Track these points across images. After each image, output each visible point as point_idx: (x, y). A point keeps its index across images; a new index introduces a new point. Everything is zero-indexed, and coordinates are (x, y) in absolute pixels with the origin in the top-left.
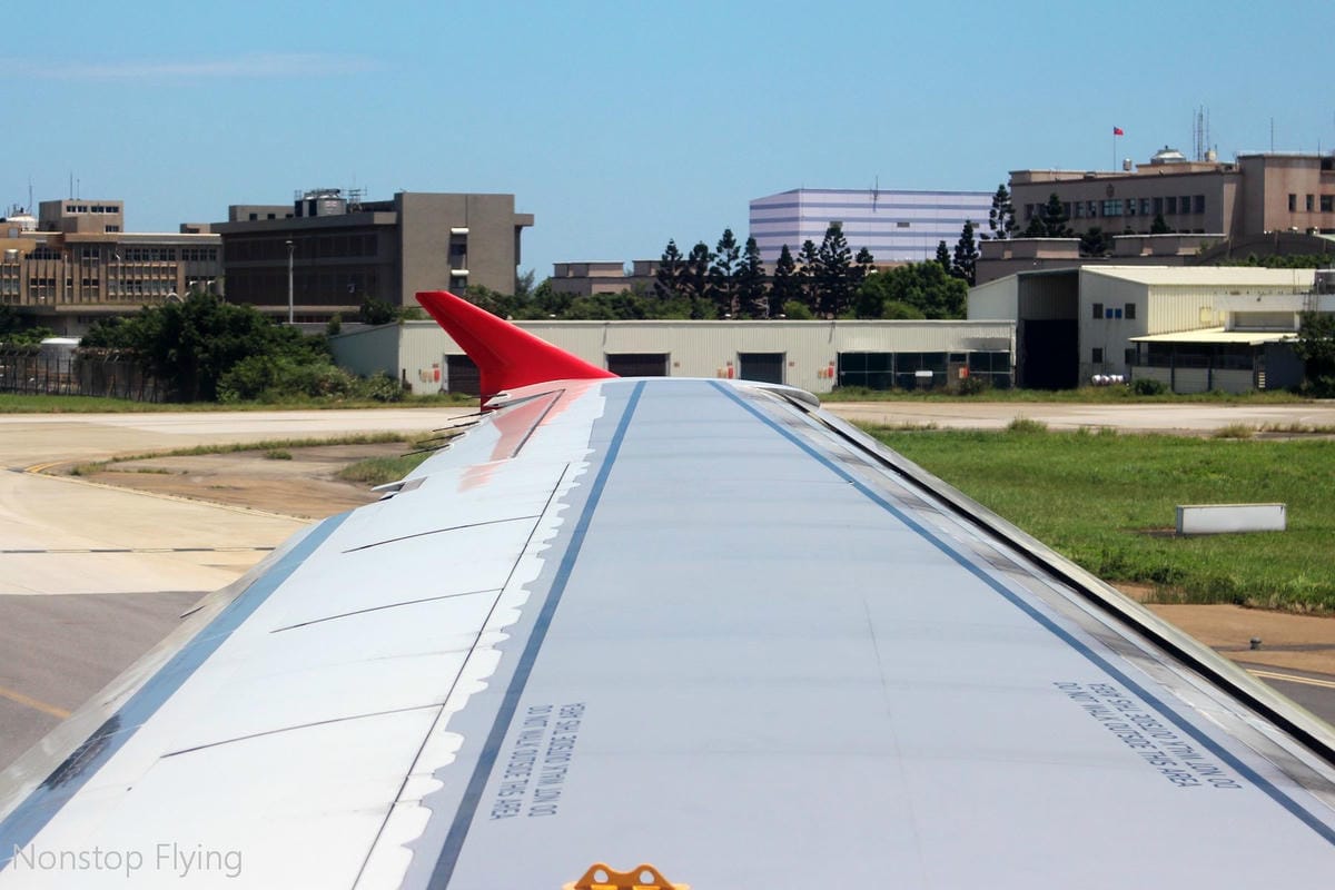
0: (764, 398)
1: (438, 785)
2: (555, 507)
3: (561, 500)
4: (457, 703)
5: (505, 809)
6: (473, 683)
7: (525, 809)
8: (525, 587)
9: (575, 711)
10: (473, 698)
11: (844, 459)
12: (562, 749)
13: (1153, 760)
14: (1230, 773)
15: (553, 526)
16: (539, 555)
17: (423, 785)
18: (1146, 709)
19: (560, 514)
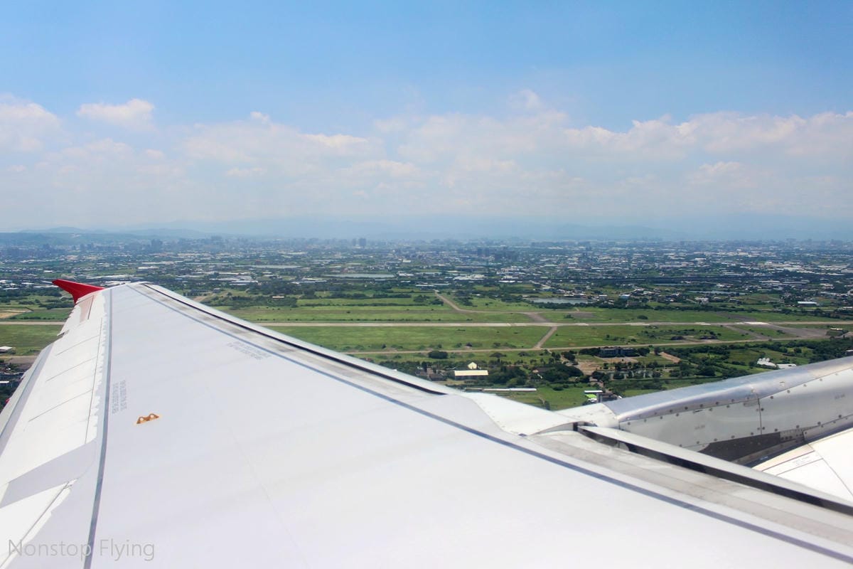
0: (140, 287)
1: (97, 410)
2: (102, 332)
3: (104, 329)
4: (96, 389)
5: (115, 410)
6: (98, 383)
7: (119, 408)
8: (102, 355)
9: (123, 383)
10: (99, 386)
11: (164, 301)
12: (124, 392)
13: (252, 356)
14: (268, 353)
15: (104, 336)
16: (103, 345)
17: (94, 411)
18: (248, 345)
19: (105, 333)
